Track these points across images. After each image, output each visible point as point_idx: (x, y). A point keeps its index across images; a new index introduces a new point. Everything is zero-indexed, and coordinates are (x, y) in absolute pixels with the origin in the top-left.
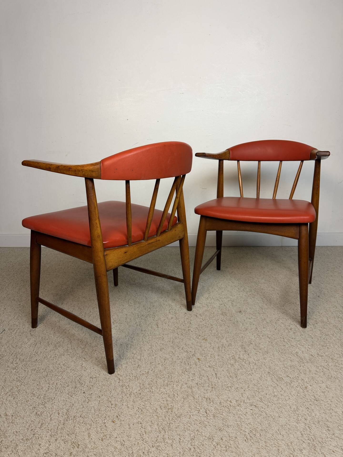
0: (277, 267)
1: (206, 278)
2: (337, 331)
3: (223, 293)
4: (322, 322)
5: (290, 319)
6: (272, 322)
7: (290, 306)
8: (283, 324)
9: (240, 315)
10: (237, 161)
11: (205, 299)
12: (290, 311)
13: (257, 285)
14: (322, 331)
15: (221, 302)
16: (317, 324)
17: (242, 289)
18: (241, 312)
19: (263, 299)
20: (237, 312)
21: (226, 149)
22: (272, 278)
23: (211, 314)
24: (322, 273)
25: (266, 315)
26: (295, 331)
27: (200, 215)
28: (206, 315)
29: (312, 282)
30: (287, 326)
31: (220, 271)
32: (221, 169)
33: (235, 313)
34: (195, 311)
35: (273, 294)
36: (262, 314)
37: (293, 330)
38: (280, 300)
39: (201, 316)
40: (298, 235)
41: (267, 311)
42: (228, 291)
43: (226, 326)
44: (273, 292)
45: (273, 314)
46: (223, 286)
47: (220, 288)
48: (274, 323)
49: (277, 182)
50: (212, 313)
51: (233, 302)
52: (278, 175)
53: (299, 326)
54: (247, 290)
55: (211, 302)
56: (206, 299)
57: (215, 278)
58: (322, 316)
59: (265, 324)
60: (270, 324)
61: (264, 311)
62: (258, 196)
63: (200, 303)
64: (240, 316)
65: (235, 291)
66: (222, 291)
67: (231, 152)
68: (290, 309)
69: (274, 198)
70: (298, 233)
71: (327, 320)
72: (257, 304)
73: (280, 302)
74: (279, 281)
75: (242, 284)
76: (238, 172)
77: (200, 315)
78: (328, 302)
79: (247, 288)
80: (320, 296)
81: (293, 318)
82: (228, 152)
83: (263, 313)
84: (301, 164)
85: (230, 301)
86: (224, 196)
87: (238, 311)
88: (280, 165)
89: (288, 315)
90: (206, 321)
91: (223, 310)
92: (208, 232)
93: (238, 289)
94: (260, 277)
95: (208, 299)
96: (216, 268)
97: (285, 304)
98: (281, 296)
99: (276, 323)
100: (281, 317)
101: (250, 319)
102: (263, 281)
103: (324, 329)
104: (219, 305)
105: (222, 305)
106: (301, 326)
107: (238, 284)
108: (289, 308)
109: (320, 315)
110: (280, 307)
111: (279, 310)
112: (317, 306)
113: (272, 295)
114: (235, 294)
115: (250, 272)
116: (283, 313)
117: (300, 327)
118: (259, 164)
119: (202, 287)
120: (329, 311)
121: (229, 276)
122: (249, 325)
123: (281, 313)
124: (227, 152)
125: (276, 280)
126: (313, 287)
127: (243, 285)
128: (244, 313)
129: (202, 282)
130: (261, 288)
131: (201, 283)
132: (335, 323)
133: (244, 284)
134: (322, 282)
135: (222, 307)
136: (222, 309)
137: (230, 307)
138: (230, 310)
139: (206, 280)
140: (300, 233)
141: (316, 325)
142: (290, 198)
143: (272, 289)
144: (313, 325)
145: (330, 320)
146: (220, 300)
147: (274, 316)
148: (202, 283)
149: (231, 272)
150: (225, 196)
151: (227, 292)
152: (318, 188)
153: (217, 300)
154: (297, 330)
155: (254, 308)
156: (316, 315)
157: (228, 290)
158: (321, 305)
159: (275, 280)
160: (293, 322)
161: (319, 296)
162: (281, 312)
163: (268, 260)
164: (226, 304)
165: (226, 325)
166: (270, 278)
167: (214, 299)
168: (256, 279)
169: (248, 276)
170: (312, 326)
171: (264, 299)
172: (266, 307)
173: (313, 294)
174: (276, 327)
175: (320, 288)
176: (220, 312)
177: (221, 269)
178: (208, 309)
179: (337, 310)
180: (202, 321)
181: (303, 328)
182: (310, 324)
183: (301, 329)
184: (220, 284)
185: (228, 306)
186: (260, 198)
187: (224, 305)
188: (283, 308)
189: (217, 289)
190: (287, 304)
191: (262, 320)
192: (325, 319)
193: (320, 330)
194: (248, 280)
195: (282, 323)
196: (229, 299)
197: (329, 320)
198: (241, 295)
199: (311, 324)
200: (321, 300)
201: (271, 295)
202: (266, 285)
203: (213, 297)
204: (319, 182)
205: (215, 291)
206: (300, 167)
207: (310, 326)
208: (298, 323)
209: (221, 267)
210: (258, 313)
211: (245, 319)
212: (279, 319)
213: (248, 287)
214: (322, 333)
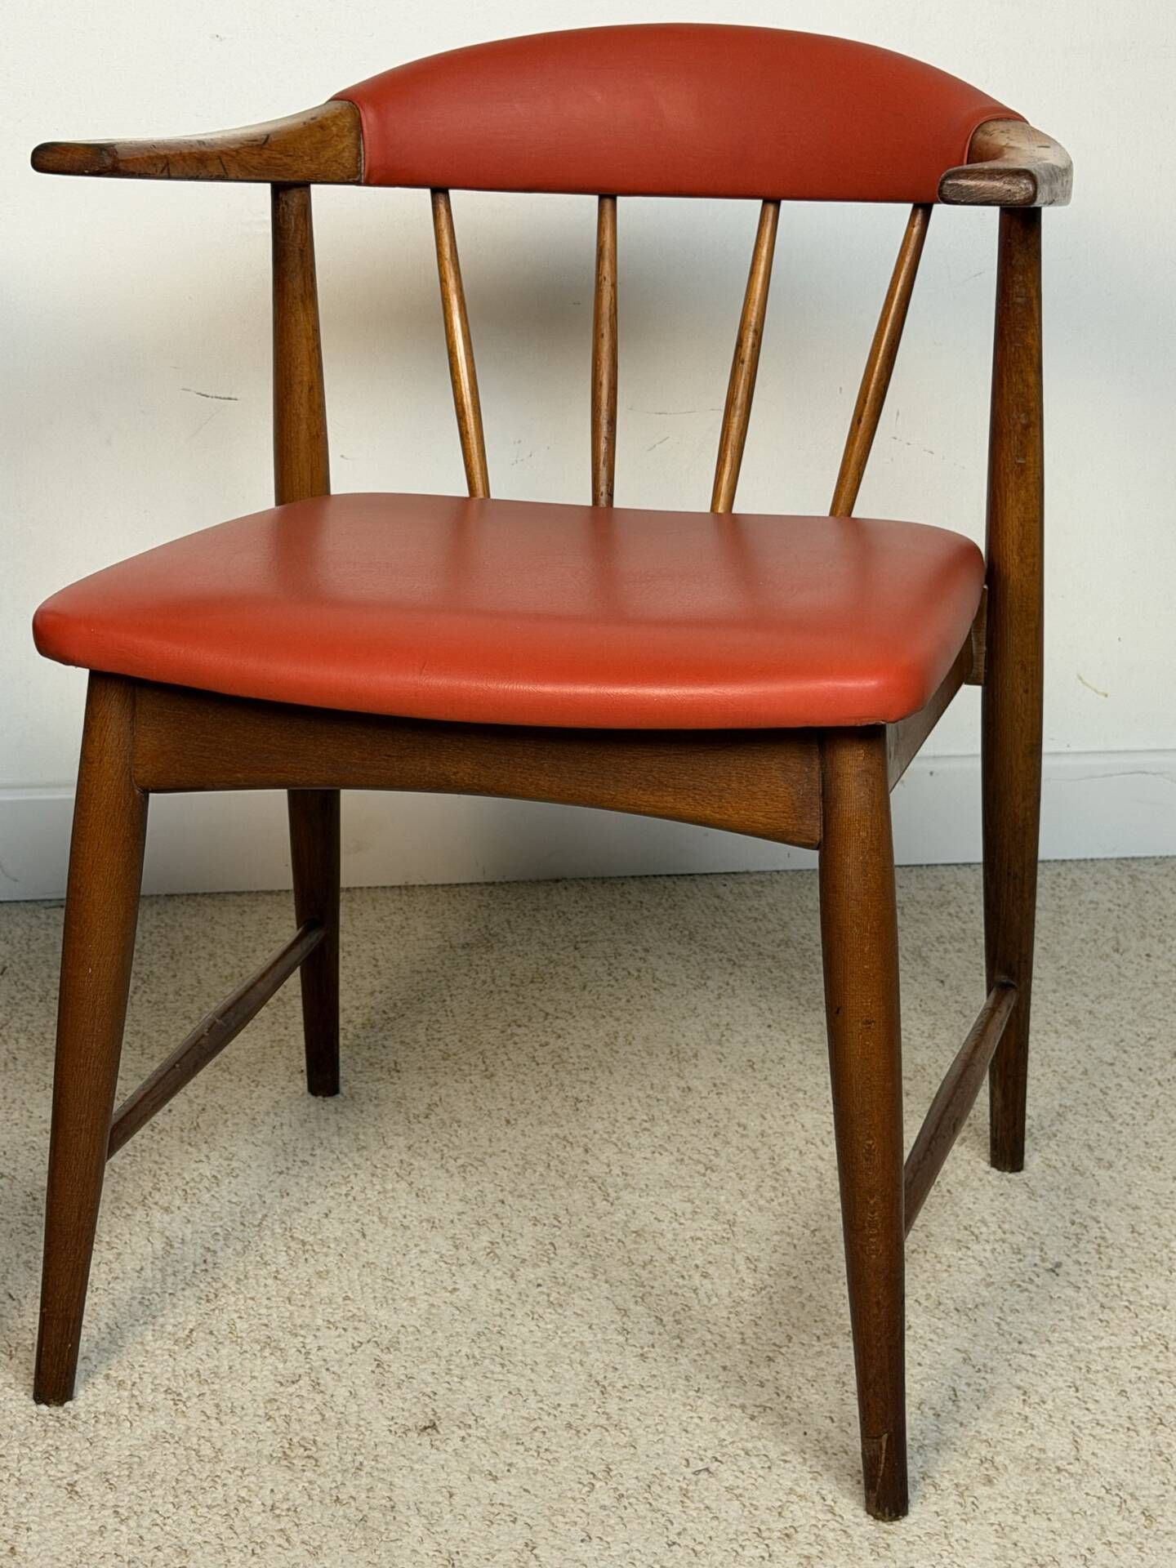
0: (796, 1047)
1: (206, 1169)
2: (1126, 1526)
3: (324, 1291)
4: (1036, 1463)
5: (795, 1459)
6: (656, 1488)
7: (820, 1353)
8: (738, 1496)
9: (427, 1450)
10: (426, 193)
11: (169, 1344)
12: (811, 1395)
13: (602, 1206)
14: (1015, 1536)
15: (295, 1363)
16: (989, 1481)
17: (485, 1239)
18: (434, 1426)
19: (624, 1312)
20: (407, 1431)
21: (329, 97)
22: (735, 1140)
23: (197, 1466)
24: (1126, 1084)
25: (624, 1440)
26: (814, 1551)
27: (87, 671)
28: (152, 1476)
29: (1033, 1159)
30: (766, 1516)
31: (329, 1100)
32: (294, 262)
33: (391, 1439)
34: (71, 1448)
35: (711, 1270)
36: (594, 1435)
37: (800, 1537)
38: (759, 1311)
39: (112, 1487)
40: (817, 812)
41: (643, 1402)
42: (368, 1264)
43: (299, 1550)
44: (715, 1250)
45: (675, 1429)
46: (333, 1229)
47: (304, 1243)
48: (674, 1496)
49: (745, 367)
50: (206, 1450)
51: (385, 1357)
52: (753, 318)
53: (851, 1508)
54: (524, 1248)
55: (210, 1363)
56: (176, 1342)
57: (282, 1165)
58: (1039, 1421)
59: (604, 1507)
60: (642, 1509)
61: (612, 1407)
62: (603, 489)
63: (121, 1384)
64: (421, 1460)
65: (426, 1262)
66: (319, 1274)
67: (369, 118)
68: (812, 1382)
69: (721, 510)
70: (817, 799)
71: (1069, 1447)
72: (577, 1356)
73: (749, 1333)
74: (784, 1163)
75: (490, 1198)
76: (443, 281)
77: (105, 1477)
78: (1112, 1309)
79: (528, 1228)
80: (1069, 1265)
81: (822, 1449)
82: (348, 121)
83: (603, 1421)
84: (915, 230)
85: (369, 1348)
86: (336, 488)
87: (410, 1424)
88: (768, 225)
89: (795, 1425)
90: (146, 1523)
91: (296, 1426)
92: (157, 801)
93: (446, 1247)
94: (645, 1139)
95: (189, 1341)
96: (302, 1083)
97: (790, 1338)
98: (770, 1281)
99: (685, 1493)
100: (730, 1450)
101: (495, 1479)
102: (664, 1162)
103: (1033, 1521)
104: (271, 1386)
105: (292, 1389)
106: (869, 1512)
107: (460, 1207)
108: (811, 1373)
109: (1027, 1411)
110: (742, 1369)
111: (730, 1391)
112: (1024, 1346)
113: (705, 1276)
114: (417, 1291)
115: (578, 1100)
116: (752, 1418)
117: (861, 1512)
118: (606, 219)
119: (159, 1245)
120: (1101, 1381)
121: (402, 1142)
122: (477, 1524)
123: (738, 1413)
124: (335, 117)
125: (764, 1155)
126: (1032, 1194)
127: (499, 1209)
128: (463, 1433)
129: (163, 1202)
130: (634, 1225)
131: (157, 1214)
132: (1120, 1470)
133: (509, 1199)
134: (1110, 1156)
135: (296, 1402)
136: (287, 1419)
137: (362, 1392)
138: (353, 1420)
139: (206, 1183)
140: (828, 799)
141: (982, 1491)
142: (833, 512)
143: (718, 1227)
144: (961, 1491)
145: (1093, 1443)
146: (291, 1344)
147: (684, 1439)
148: (167, 1210)
149: (422, 1108)
150: (342, 481)
151: (354, 1274)
152: (1026, 427)
153: (268, 1343)
154: (830, 1536)
155: (544, 1387)
156: (999, 1413)
157: (372, 1258)
158: (1054, 1337)
159: (754, 1151)
160: (816, 1475)
161: (1058, 1265)
162: (743, 1407)
163: (734, 994)
164: (326, 1378)
165: (295, 1538)
166: (716, 1144)
167: (236, 1339)
168: (609, 1153)
169: (555, 1130)
170: (950, 1504)
171: (640, 1309)
172: (636, 1372)
173: (1018, 1251)
174: (676, 1528)
175: (1081, 1205)
176: (272, 1445)
177: (343, 1089)
178: (181, 1423)
179: (1160, 1366)
180: (112, 1522)
181: (876, 1518)
182: (935, 1486)
183: (865, 1525)
184: (314, 1212)
185: (343, 1392)
186: (617, 504)
187: (316, 1385)
188: (765, 1373)
189: (282, 1258)
190: (805, 1338)
191: (586, 1479)
192: (1057, 1445)
193: (1001, 1530)
194: (541, 1169)
195: (728, 1489)
196: (365, 1333)
197: (1088, 1446)
198: (465, 1293)
199: (945, 1484)
200: (1070, 1292)
201: (697, 1280)
202: (678, 1195)
203: (232, 1325)
204: (1032, 379)
205: (264, 1272)
206: (908, 259)
207: (934, 1499)
208: (847, 1485)
209: (343, 1072)
210: (569, 1426)
211: (457, 1480)
212: (714, 1466)
213: (536, 1222)
214: (1011, 1553)
